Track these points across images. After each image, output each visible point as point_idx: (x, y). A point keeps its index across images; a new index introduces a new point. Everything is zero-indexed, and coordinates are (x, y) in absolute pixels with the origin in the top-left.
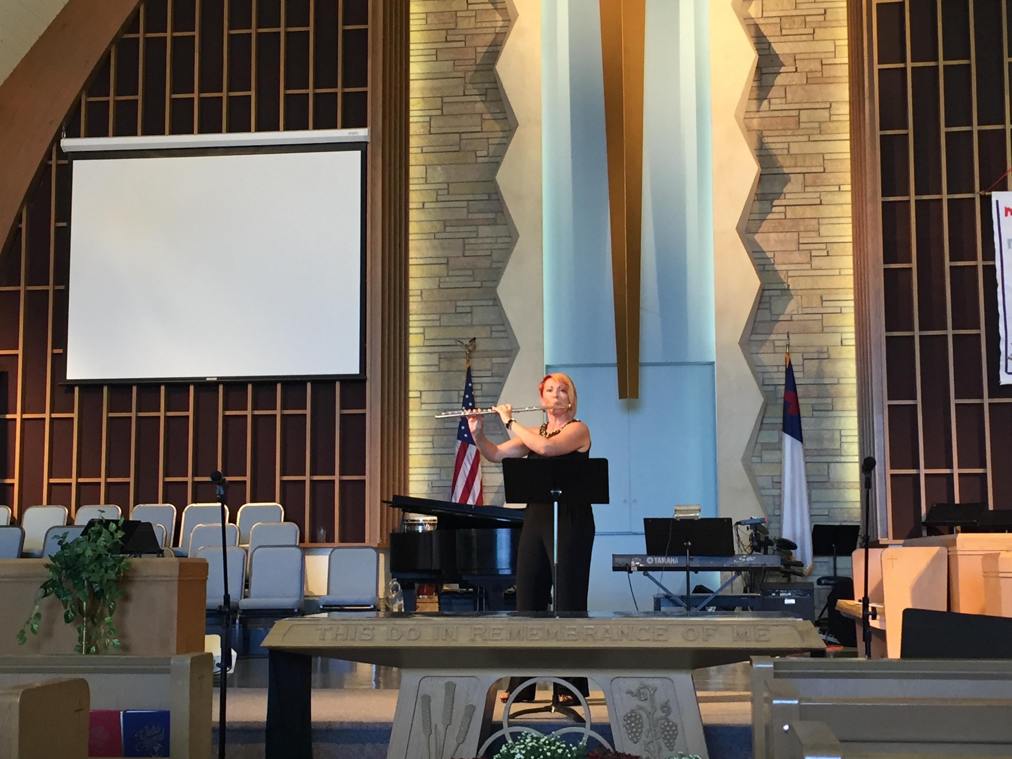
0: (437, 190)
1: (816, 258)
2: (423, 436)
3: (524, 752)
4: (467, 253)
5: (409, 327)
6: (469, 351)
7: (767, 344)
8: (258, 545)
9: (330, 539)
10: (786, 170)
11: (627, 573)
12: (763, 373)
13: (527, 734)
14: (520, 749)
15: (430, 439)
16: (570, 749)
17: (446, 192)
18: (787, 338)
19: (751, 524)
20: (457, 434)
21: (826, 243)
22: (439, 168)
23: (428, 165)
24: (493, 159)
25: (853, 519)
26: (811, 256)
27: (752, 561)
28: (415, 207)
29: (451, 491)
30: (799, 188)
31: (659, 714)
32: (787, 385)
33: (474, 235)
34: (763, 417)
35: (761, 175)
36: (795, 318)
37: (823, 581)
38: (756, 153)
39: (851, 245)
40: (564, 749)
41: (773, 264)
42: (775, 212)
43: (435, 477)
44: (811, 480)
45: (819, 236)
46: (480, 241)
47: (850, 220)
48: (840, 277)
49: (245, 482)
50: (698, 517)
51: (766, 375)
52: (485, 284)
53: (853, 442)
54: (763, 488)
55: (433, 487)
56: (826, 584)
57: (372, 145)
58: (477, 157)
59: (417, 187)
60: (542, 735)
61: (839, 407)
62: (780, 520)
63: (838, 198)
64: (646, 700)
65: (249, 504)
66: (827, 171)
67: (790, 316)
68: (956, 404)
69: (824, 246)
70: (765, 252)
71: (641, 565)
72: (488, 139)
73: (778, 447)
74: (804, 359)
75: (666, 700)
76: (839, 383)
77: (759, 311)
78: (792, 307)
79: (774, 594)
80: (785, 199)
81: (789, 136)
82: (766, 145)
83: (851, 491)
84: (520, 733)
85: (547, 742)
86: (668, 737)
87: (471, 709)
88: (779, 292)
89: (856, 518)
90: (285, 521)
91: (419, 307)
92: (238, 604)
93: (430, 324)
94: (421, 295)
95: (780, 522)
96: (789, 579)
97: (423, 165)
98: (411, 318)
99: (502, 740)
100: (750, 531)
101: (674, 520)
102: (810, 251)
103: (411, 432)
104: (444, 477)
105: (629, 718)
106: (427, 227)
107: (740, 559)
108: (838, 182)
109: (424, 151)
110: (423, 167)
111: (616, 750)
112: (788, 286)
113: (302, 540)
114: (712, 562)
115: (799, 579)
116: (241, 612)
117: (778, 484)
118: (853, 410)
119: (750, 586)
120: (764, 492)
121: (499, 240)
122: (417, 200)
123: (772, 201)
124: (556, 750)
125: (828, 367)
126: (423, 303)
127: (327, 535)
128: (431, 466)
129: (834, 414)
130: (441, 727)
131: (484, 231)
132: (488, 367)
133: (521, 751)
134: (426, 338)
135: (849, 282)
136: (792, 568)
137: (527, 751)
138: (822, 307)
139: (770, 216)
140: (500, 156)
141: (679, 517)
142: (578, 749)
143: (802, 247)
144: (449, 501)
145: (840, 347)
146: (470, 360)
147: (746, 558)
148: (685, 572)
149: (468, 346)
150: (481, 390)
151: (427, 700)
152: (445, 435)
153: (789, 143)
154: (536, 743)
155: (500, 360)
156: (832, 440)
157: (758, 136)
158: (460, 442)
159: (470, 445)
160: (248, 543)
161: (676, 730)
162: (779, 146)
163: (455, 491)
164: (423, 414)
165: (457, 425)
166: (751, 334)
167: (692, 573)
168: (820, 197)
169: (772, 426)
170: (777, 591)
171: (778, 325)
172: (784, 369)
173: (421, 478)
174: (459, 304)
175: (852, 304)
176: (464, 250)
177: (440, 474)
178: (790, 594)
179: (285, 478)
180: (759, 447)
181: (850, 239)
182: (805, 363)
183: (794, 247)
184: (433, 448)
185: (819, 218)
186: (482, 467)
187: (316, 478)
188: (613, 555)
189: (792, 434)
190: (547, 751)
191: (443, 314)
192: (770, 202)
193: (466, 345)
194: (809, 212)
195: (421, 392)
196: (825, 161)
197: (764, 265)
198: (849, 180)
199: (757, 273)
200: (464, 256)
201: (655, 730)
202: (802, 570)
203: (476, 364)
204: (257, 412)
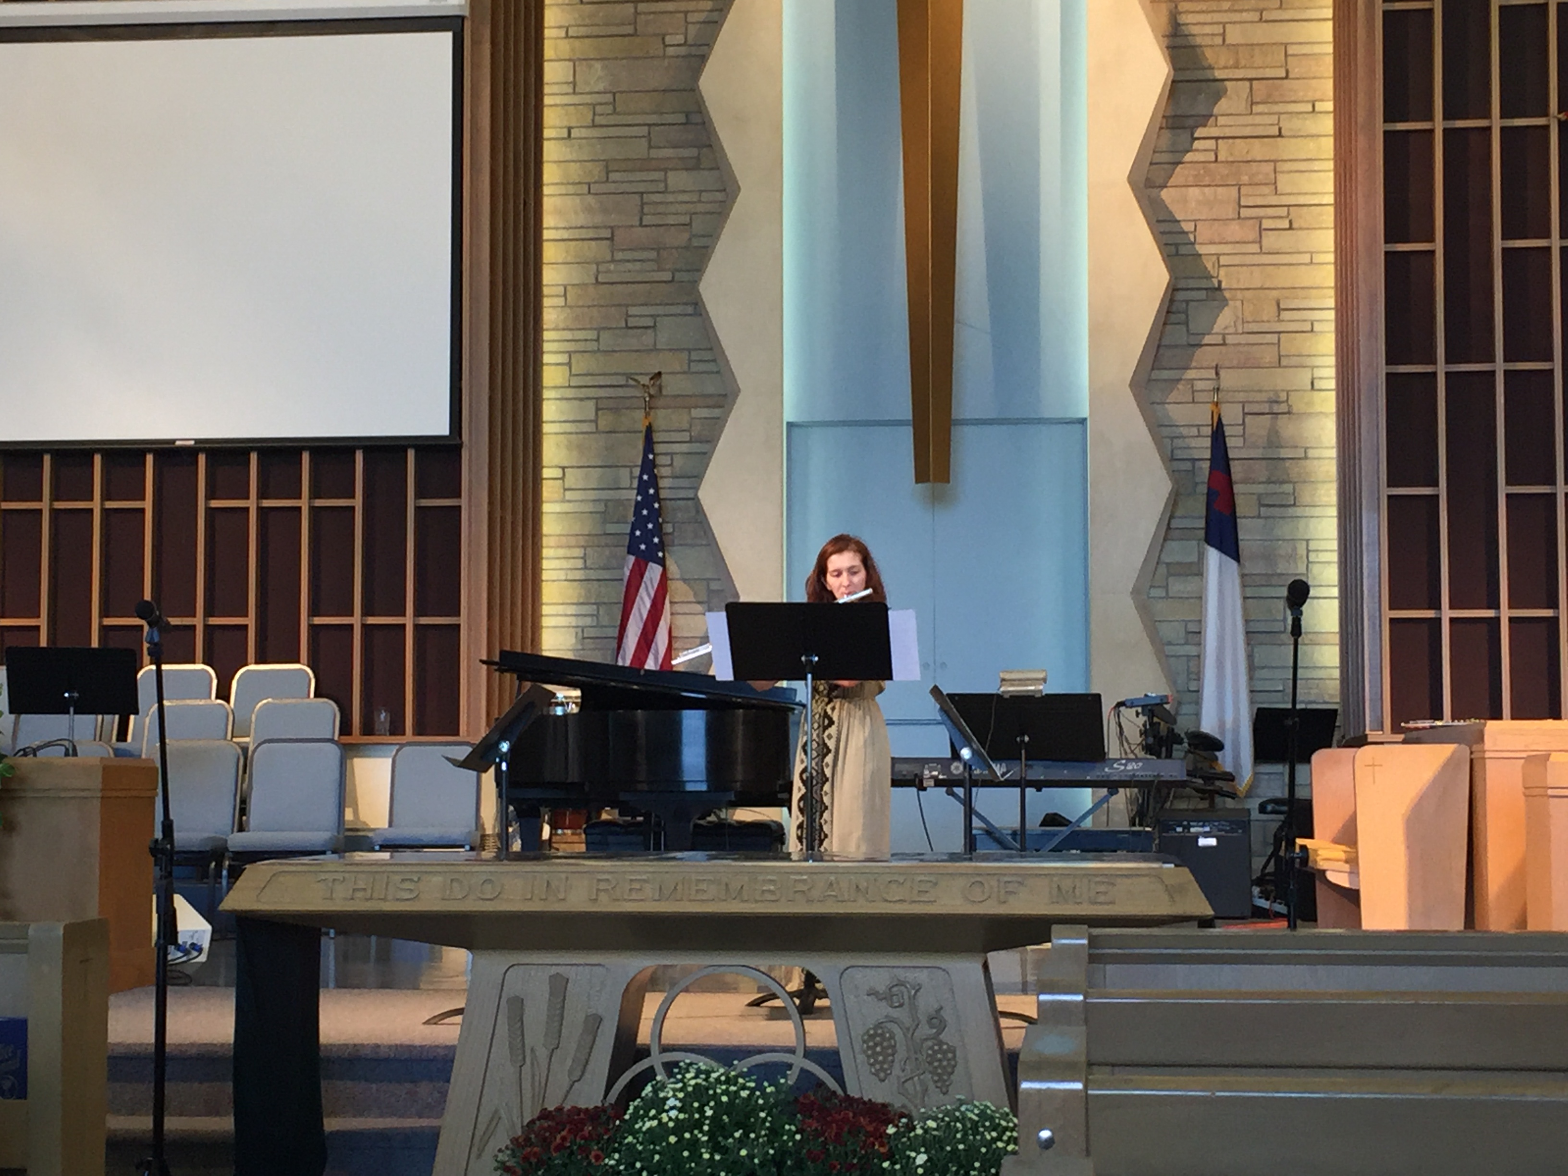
0: (594, 106)
1: (1270, 233)
2: (569, 547)
3: (681, 1095)
4: (647, 220)
5: (542, 353)
6: (651, 396)
7: (1180, 386)
8: (266, 738)
9: (397, 729)
10: (1218, 74)
11: (914, 790)
12: (1172, 438)
13: (691, 1064)
14: (674, 1090)
15: (579, 552)
16: (763, 1090)
17: (609, 109)
18: (1214, 376)
19: (1143, 707)
20: (627, 543)
21: (1289, 206)
22: (598, 65)
23: (580, 60)
24: (694, 51)
25: (1327, 699)
26: (1260, 230)
27: (1137, 770)
28: (552, 136)
29: (616, 646)
30: (1241, 106)
31: (925, 1030)
32: (1213, 460)
33: (661, 187)
34: (1171, 517)
35: (1173, 82)
36: (1230, 340)
37: (1269, 808)
38: (1165, 42)
39: (1331, 210)
40: (752, 1091)
41: (1193, 244)
42: (1197, 150)
43: (588, 621)
44: (1254, 627)
45: (1276, 193)
46: (670, 198)
47: (1331, 165)
48: (1312, 266)
49: (245, 627)
50: (1041, 691)
51: (1178, 442)
52: (678, 276)
53: (1329, 563)
54: (1170, 643)
55: (584, 638)
56: (1273, 812)
57: (473, 22)
58: (666, 46)
59: (558, 100)
60: (714, 1064)
61: (1305, 498)
62: (1198, 698)
63: (1313, 125)
64: (901, 1005)
65: (253, 667)
66: (1291, 76)
67: (1220, 337)
68: (1508, 495)
69: (1283, 211)
70: (1179, 221)
71: (941, 777)
72: (686, 13)
73: (1197, 570)
74: (1245, 414)
75: (936, 1006)
76: (1306, 458)
77: (1168, 327)
78: (1225, 319)
79: (1179, 829)
80: (1216, 126)
81: (1226, 11)
82: (1183, 28)
83: (1325, 648)
84: (676, 1064)
85: (723, 1078)
86: (939, 1071)
87: (594, 1022)
88: (1202, 294)
89: (1332, 696)
90: (316, 696)
91: (562, 317)
92: (226, 841)
93: (580, 346)
94: (565, 295)
95: (1198, 703)
96: (1212, 803)
97: (569, 60)
98: (547, 335)
99: (649, 1075)
100: (1142, 719)
101: (999, 697)
102: (1260, 219)
103: (545, 541)
104: (605, 621)
105: (872, 1037)
106: (575, 171)
107: (1115, 766)
108: (1310, 96)
109: (570, 33)
110: (567, 63)
111: (849, 1093)
112: (1220, 282)
113: (346, 728)
114: (1065, 772)
115: (1230, 803)
116: (231, 855)
117: (1196, 635)
118: (1331, 506)
119: (1140, 815)
120: (1169, 650)
121: (705, 197)
122: (557, 123)
123: (1193, 129)
124: (736, 1093)
125: (1287, 429)
126: (568, 310)
127: (391, 723)
128: (581, 601)
129: (1298, 511)
130: (542, 1053)
131: (678, 179)
132: (686, 426)
133: (677, 1093)
134: (573, 372)
135: (1327, 276)
136: (1218, 783)
137: (687, 1094)
138: (1279, 321)
139: (1189, 157)
140: (708, 45)
141: (1009, 692)
142: (778, 1091)
143: (1244, 212)
144: (613, 663)
145: (1310, 393)
146: (652, 413)
147: (1125, 765)
148: (1018, 790)
149: (648, 387)
150: (671, 465)
151: (517, 1005)
152: (607, 545)
153: (1224, 24)
154: (706, 1080)
155: (704, 413)
156: (1292, 557)
157: (1171, 12)
158: (632, 559)
159: (650, 564)
160: (248, 736)
161: (955, 1057)
162: (1208, 29)
163: (623, 645)
164: (567, 507)
165: (627, 529)
166: (1153, 369)
167: (1030, 791)
168: (1278, 124)
169: (1186, 533)
170: (1185, 823)
171: (1199, 352)
172: (1208, 431)
173: (563, 621)
174: (633, 311)
175: (1331, 315)
176: (642, 214)
177: (597, 616)
178: (1207, 829)
179: (317, 621)
180: (1162, 569)
181: (1331, 199)
182: (1246, 420)
183: (1231, 213)
184: (586, 568)
185: (1275, 161)
186: (671, 602)
187: (371, 620)
188: (893, 759)
189: (1221, 548)
190: (722, 1094)
191: (604, 328)
192: (1188, 132)
193: (644, 385)
194: (1258, 150)
195: (563, 468)
196: (1289, 59)
197: (1177, 245)
198: (1330, 93)
199: (1164, 260)
200: (641, 225)
201: (917, 1059)
202: (1234, 787)
203: (662, 419)
204: (266, 503)
